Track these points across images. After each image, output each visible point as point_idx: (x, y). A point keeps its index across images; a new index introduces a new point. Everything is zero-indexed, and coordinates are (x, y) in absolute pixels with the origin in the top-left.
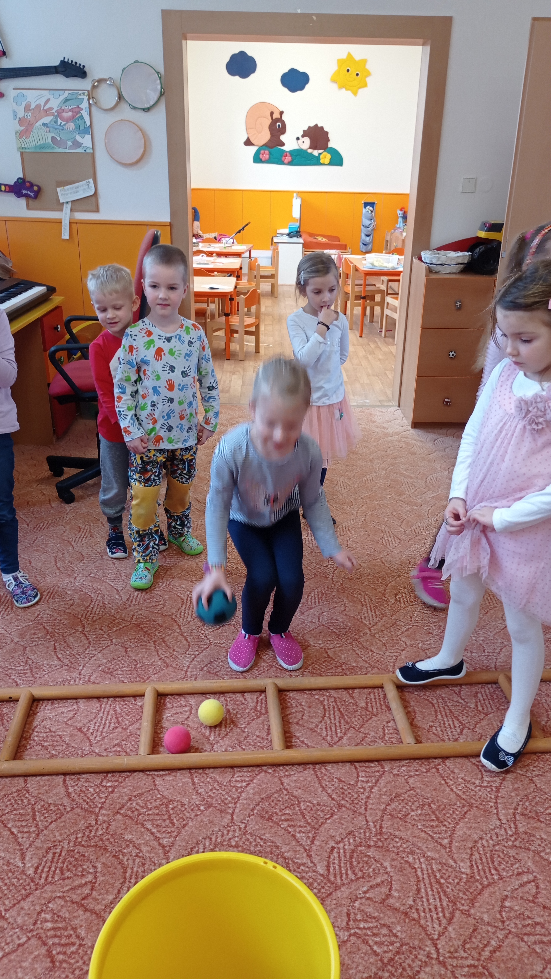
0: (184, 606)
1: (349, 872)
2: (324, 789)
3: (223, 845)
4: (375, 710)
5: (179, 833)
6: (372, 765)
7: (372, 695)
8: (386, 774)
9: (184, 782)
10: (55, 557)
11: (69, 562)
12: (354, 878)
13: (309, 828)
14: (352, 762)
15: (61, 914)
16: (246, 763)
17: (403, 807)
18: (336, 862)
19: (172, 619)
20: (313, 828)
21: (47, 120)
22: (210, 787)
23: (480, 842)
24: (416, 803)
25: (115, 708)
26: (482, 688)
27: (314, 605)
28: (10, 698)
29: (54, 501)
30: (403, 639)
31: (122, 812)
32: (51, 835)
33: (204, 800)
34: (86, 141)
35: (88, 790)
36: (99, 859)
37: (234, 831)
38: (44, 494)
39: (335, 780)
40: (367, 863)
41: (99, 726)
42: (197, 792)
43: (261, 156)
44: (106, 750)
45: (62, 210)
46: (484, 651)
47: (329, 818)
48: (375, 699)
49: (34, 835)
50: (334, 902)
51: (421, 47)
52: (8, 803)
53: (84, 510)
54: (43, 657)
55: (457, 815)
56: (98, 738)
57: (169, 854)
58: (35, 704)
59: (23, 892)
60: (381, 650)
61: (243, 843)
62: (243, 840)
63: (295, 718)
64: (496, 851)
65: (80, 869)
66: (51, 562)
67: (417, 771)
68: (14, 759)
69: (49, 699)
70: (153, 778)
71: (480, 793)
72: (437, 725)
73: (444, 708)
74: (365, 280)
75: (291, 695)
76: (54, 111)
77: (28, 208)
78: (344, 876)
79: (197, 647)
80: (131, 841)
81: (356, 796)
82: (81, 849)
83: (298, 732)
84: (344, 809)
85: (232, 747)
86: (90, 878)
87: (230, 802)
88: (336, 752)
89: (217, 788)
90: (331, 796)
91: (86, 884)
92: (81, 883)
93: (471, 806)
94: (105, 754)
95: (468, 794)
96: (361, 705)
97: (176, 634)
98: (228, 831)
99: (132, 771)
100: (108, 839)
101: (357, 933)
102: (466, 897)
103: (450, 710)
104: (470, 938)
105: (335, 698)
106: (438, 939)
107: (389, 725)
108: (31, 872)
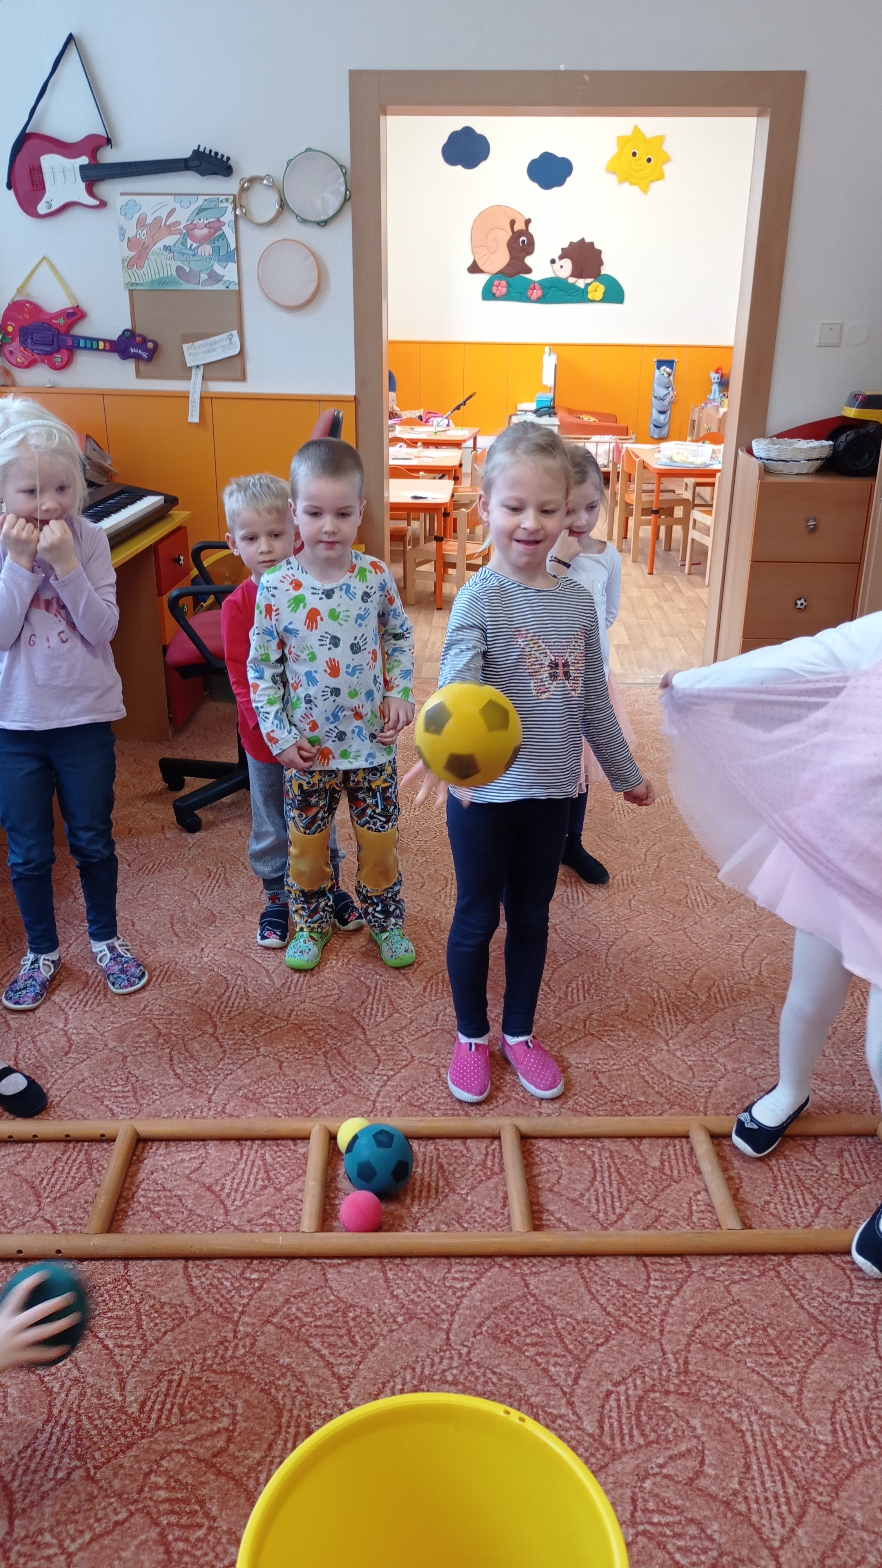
0: (371, 998)
1: (636, 1432)
2: (594, 1298)
3: (433, 1381)
4: (675, 1173)
5: (363, 1358)
6: (672, 1261)
7: (671, 1148)
8: (694, 1276)
9: (372, 1278)
10: (172, 917)
11: (193, 924)
12: (642, 1443)
13: (570, 1359)
14: (639, 1255)
15: (180, 1477)
16: (471, 1250)
17: (722, 1331)
18: (614, 1415)
19: (353, 1018)
20: (576, 1358)
21: (170, 240)
22: (413, 1287)
23: (848, 1392)
24: (743, 1326)
25: (263, 1155)
26: (850, 1142)
27: (576, 1002)
28: (103, 1135)
29: (169, 828)
30: (721, 1060)
31: (275, 1320)
32: (165, 1353)
33: (403, 1307)
34: (229, 272)
35: (222, 1284)
36: (239, 1394)
37: (451, 1358)
38: (154, 818)
39: (611, 1283)
40: (663, 1418)
41: (239, 1184)
42: (392, 1293)
43: (494, 289)
44: (249, 1221)
45: (189, 378)
46: (854, 1083)
47: (602, 1344)
48: (676, 1155)
49: (139, 1352)
50: (611, 1479)
51: (755, 119)
52: (100, 1299)
53: (216, 843)
54: (153, 1072)
55: (810, 1348)
56: (237, 1203)
57: (348, 1390)
58: (140, 1146)
59: (123, 1439)
60: (684, 1077)
61: (466, 1378)
62: (465, 1373)
63: (548, 1181)
64: (873, 1408)
65: (210, 1408)
66: (165, 925)
67: (744, 1273)
68: (109, 1231)
69: (161, 1140)
70: (323, 1269)
71: (849, 1314)
72: (777, 1200)
73: (788, 1173)
74: (659, 483)
75: (541, 1145)
76: (181, 227)
77: (139, 375)
78: (627, 1438)
79: (391, 1063)
80: (288, 1367)
81: (645, 1310)
82: (212, 1377)
83: (553, 1205)
84: (626, 1330)
85: (447, 1224)
86: (225, 1422)
87: (444, 1312)
88: (613, 1238)
89: (424, 1288)
90: (605, 1309)
91: (219, 1431)
92: (212, 1430)
93: (833, 1334)
94: (248, 1228)
95: (828, 1314)
96: (653, 1164)
97: (359, 1042)
98: (442, 1358)
99: (291, 1257)
100: (253, 1363)
101: (649, 1532)
102: (826, 1482)
103: (798, 1177)
104: (834, 1548)
105: (611, 1152)
106: (781, 1548)
107: (699, 1197)
108: (134, 1409)
